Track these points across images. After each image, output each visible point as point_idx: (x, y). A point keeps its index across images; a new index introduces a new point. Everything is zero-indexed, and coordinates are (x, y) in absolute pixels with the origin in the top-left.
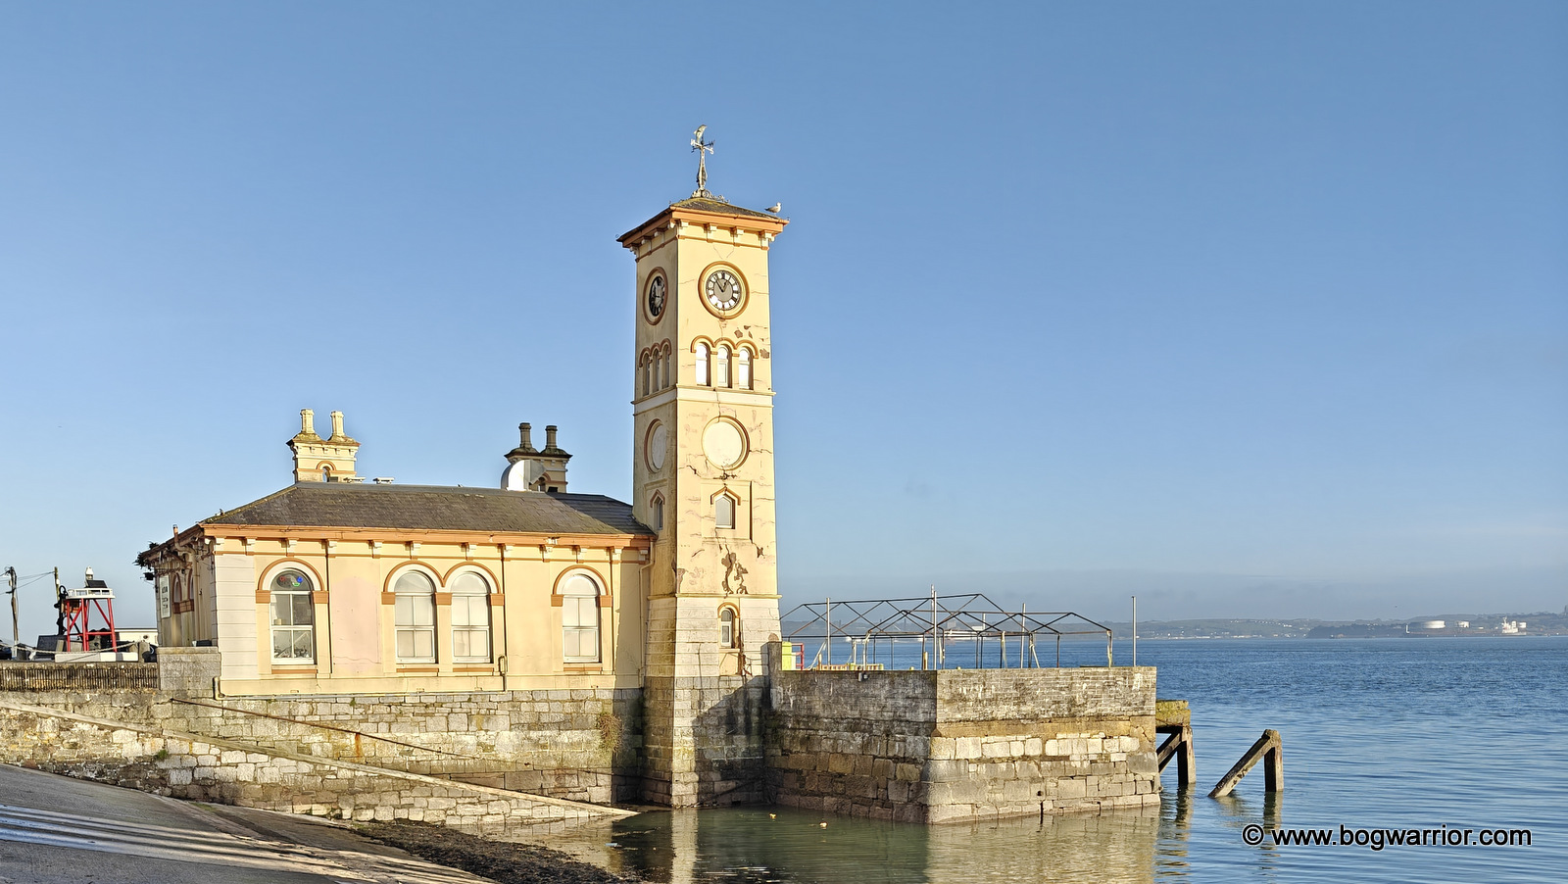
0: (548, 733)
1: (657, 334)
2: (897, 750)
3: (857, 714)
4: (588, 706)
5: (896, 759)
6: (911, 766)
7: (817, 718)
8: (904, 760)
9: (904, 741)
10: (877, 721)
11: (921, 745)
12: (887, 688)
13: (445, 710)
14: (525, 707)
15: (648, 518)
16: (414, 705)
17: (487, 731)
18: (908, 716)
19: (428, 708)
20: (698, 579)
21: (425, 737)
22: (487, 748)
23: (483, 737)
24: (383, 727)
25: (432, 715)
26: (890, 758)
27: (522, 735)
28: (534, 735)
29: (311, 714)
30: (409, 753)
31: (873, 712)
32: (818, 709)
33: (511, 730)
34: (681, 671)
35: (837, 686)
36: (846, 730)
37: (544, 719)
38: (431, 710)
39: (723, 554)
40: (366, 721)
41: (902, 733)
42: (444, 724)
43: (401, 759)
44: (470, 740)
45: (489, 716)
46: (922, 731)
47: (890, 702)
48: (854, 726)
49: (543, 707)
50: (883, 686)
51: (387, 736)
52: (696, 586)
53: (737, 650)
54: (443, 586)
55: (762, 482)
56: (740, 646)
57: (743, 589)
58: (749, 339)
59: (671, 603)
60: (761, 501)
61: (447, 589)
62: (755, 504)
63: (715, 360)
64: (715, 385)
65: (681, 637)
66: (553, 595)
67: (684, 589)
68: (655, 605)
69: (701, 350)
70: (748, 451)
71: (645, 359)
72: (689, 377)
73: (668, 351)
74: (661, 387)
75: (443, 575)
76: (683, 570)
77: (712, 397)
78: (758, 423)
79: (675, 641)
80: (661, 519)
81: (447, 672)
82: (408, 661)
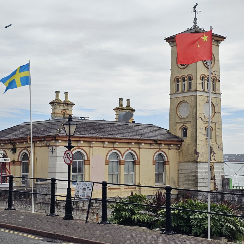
20: (203, 156)
34: (200, 188)
39: (209, 148)
52: (202, 159)
53: (214, 181)
54: (122, 158)
55: (219, 123)
56: (215, 179)
57: (215, 159)
58: (215, 75)
59: (195, 164)
60: (218, 129)
61: (123, 159)
62: (217, 131)
63: (206, 82)
64: (206, 90)
65: (199, 176)
66: (153, 161)
67: (200, 159)
68: (183, 164)
69: (203, 78)
70: (215, 113)
71: (176, 80)
72: (199, 88)
73: (190, 78)
74: (186, 90)
75: (122, 153)
76: (199, 153)
77: (205, 94)
78: (217, 103)
79: (197, 178)
80: (185, 135)
81: (123, 189)
82: (112, 186)
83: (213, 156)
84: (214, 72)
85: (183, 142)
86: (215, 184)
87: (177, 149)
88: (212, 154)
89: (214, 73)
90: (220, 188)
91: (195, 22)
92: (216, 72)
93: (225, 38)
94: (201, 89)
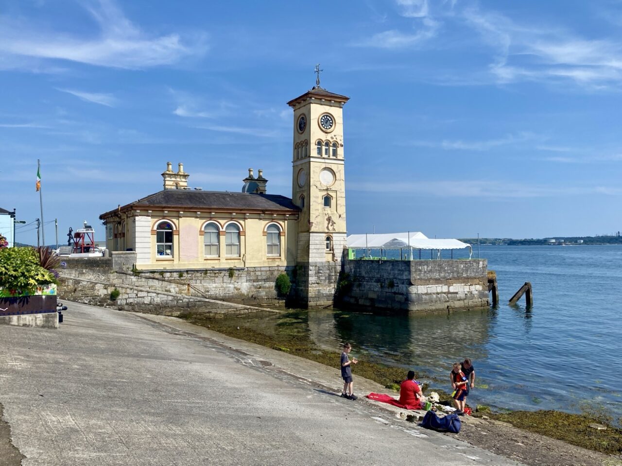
0: (260, 283)
1: (303, 137)
2: (395, 289)
3: (379, 276)
4: (276, 273)
5: (395, 293)
6: (401, 296)
8: (398, 293)
9: (398, 286)
10: (387, 279)
11: (405, 288)
12: (391, 266)
13: (222, 274)
14: (252, 273)
15: (298, 203)
16: (210, 273)
17: (238, 282)
18: (399, 277)
19: (216, 272)
20: (318, 226)
21: (214, 285)
22: (238, 289)
23: (236, 285)
24: (198, 281)
25: (217, 277)
26: (392, 293)
27: (251, 284)
28: (255, 284)
29: (171, 277)
31: (385, 275)
32: (363, 274)
33: (247, 282)
34: (312, 260)
35: (371, 266)
36: (375, 282)
37: (259, 278)
38: (217, 275)
39: (327, 217)
40: (192, 279)
41: (398, 283)
42: (222, 280)
43: (205, 294)
45: (239, 277)
46: (405, 283)
47: (392, 272)
48: (378, 281)
49: (259, 273)
50: (389, 266)
51: (200, 285)
52: (317, 229)
53: (332, 252)
54: (222, 228)
55: (341, 191)
56: (333, 250)
57: (334, 229)
58: (336, 140)
59: (307, 235)
60: (340, 198)
61: (224, 230)
62: (338, 199)
63: (324, 148)
64: (324, 156)
65: (311, 247)
66: (264, 232)
67: (312, 229)
69: (319, 143)
70: (336, 180)
71: (297, 146)
72: (314, 154)
73: (306, 144)
74: (303, 156)
75: (222, 224)
76: (312, 223)
77: (323, 161)
78: (339, 170)
79: (309, 249)
80: (303, 206)
81: (223, 260)
82: (209, 257)
83: (332, 226)
84: (335, 136)
85: (301, 212)
86: (333, 255)
87: (296, 220)
88: (331, 224)
89: (335, 138)
90: (338, 259)
91: (318, 82)
92: (337, 137)
94: (316, 155)
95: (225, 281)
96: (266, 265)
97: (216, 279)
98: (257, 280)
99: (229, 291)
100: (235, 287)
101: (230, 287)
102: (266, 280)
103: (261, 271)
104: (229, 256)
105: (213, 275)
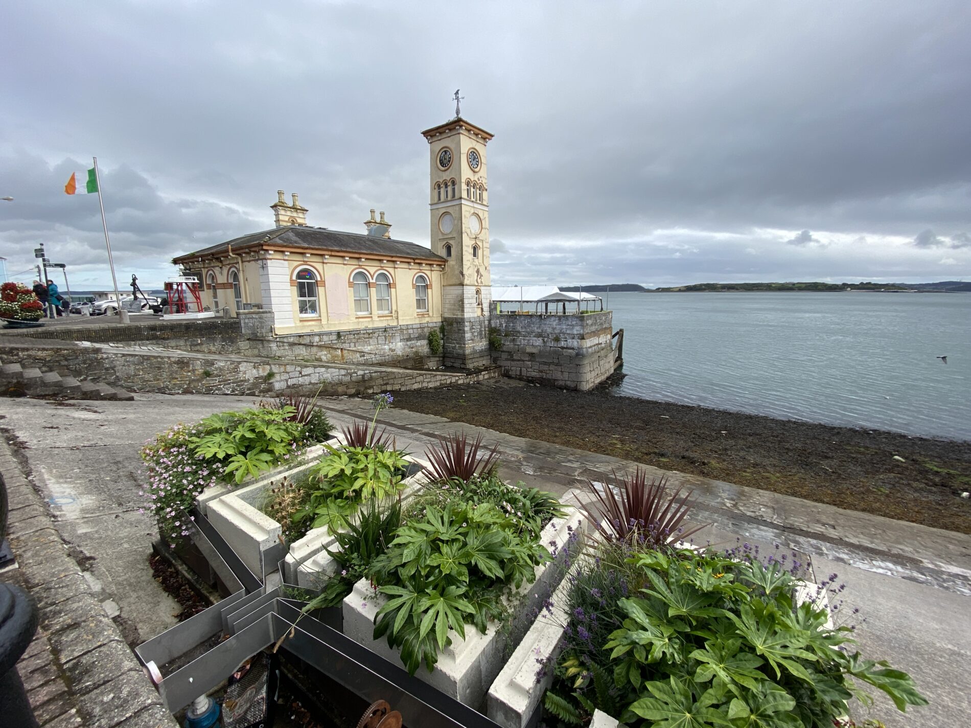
0: (413, 342)
1: (447, 176)
2: (563, 344)
3: (540, 331)
4: (426, 330)
5: (563, 348)
6: (570, 351)
7: (519, 332)
8: (567, 348)
9: (566, 341)
10: (552, 333)
11: (576, 343)
13: (376, 335)
14: (405, 332)
15: (443, 253)
16: (364, 334)
17: (392, 343)
18: (568, 332)
19: (370, 334)
20: (469, 279)
21: (369, 348)
22: (393, 350)
23: (391, 346)
24: (352, 345)
25: (371, 338)
26: (559, 347)
27: (405, 343)
28: (409, 343)
29: (320, 341)
30: (364, 356)
31: (549, 330)
32: (519, 328)
33: (400, 342)
34: (466, 315)
35: (530, 320)
36: (534, 337)
37: (412, 336)
38: (371, 335)
39: (476, 269)
40: (345, 343)
41: (566, 338)
42: (376, 341)
43: (360, 359)
44: (386, 347)
45: (393, 336)
46: (576, 337)
47: (558, 327)
48: (539, 335)
49: (411, 331)
50: (555, 321)
51: (354, 349)
54: (373, 280)
55: (486, 241)
56: (482, 305)
57: (482, 282)
58: (482, 182)
59: (460, 288)
60: (486, 248)
62: (484, 249)
63: (472, 189)
64: (472, 199)
65: (466, 301)
66: (413, 284)
67: (466, 282)
68: (448, 288)
69: (468, 184)
70: (482, 228)
71: (437, 186)
72: (464, 195)
73: (454, 183)
74: (449, 198)
75: (373, 273)
76: (465, 275)
77: (471, 204)
78: (484, 217)
79: (463, 303)
80: (449, 253)
81: (375, 318)
82: (360, 314)
83: (480, 278)
84: (481, 177)
85: (447, 262)
86: (482, 309)
87: (441, 271)
88: (479, 276)
89: (481, 179)
90: (487, 313)
91: (458, 112)
93: (492, 136)
94: (466, 197)
95: (380, 342)
96: (417, 321)
97: (371, 341)
98: (409, 339)
99: (384, 353)
100: (390, 349)
101: (385, 349)
102: (419, 338)
103: (413, 329)
104: (381, 312)
105: (366, 336)
